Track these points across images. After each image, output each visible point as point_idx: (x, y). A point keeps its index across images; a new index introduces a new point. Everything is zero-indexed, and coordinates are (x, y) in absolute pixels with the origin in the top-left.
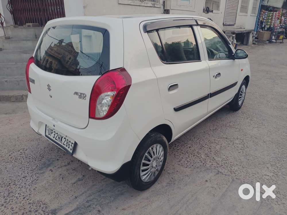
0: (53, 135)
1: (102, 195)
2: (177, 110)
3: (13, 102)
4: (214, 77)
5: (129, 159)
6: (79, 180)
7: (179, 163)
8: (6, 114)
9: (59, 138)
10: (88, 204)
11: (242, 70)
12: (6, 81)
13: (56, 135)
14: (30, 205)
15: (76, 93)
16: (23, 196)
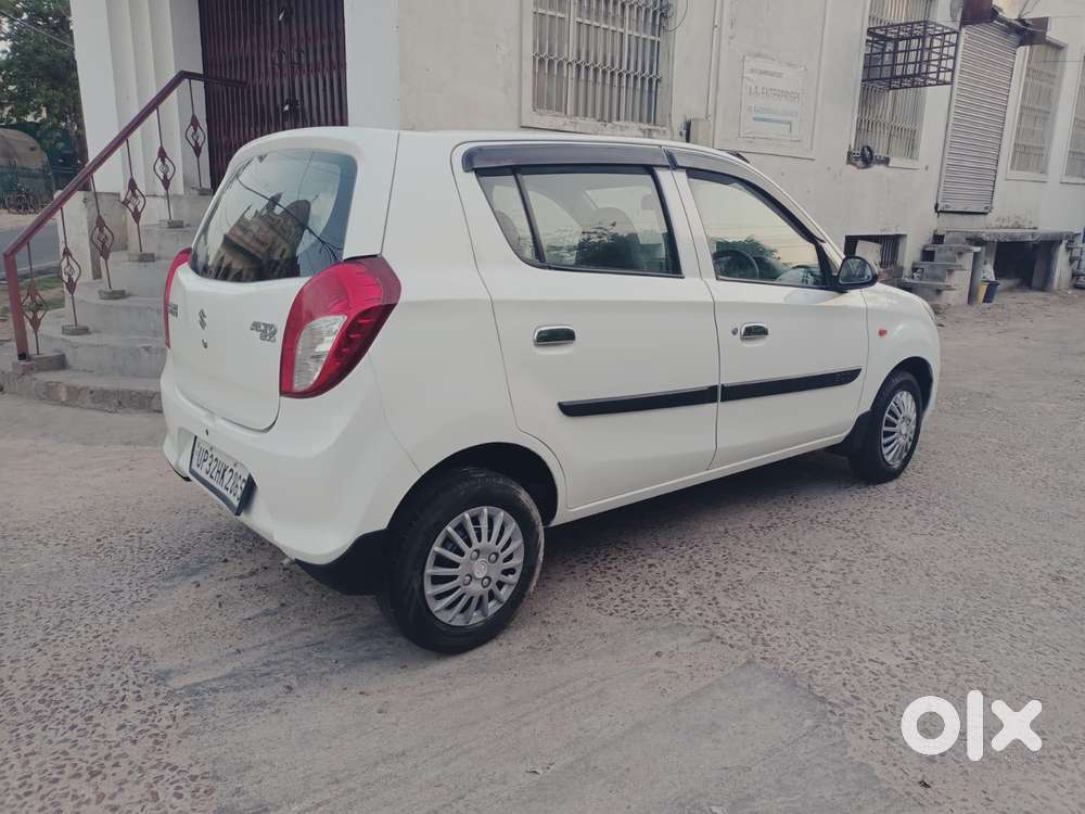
0: (206, 465)
1: (315, 655)
2: (571, 410)
3: (155, 411)
4: (734, 333)
5: (382, 523)
6: (266, 613)
7: (594, 602)
8: (129, 443)
9: (218, 472)
10: (265, 670)
11: (882, 333)
12: (147, 349)
13: (214, 464)
14: (106, 653)
15: (256, 326)
16: (97, 631)
